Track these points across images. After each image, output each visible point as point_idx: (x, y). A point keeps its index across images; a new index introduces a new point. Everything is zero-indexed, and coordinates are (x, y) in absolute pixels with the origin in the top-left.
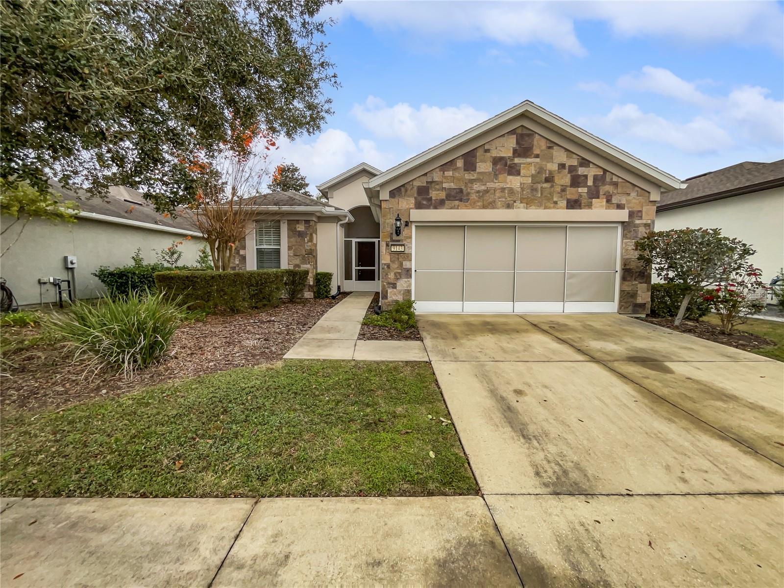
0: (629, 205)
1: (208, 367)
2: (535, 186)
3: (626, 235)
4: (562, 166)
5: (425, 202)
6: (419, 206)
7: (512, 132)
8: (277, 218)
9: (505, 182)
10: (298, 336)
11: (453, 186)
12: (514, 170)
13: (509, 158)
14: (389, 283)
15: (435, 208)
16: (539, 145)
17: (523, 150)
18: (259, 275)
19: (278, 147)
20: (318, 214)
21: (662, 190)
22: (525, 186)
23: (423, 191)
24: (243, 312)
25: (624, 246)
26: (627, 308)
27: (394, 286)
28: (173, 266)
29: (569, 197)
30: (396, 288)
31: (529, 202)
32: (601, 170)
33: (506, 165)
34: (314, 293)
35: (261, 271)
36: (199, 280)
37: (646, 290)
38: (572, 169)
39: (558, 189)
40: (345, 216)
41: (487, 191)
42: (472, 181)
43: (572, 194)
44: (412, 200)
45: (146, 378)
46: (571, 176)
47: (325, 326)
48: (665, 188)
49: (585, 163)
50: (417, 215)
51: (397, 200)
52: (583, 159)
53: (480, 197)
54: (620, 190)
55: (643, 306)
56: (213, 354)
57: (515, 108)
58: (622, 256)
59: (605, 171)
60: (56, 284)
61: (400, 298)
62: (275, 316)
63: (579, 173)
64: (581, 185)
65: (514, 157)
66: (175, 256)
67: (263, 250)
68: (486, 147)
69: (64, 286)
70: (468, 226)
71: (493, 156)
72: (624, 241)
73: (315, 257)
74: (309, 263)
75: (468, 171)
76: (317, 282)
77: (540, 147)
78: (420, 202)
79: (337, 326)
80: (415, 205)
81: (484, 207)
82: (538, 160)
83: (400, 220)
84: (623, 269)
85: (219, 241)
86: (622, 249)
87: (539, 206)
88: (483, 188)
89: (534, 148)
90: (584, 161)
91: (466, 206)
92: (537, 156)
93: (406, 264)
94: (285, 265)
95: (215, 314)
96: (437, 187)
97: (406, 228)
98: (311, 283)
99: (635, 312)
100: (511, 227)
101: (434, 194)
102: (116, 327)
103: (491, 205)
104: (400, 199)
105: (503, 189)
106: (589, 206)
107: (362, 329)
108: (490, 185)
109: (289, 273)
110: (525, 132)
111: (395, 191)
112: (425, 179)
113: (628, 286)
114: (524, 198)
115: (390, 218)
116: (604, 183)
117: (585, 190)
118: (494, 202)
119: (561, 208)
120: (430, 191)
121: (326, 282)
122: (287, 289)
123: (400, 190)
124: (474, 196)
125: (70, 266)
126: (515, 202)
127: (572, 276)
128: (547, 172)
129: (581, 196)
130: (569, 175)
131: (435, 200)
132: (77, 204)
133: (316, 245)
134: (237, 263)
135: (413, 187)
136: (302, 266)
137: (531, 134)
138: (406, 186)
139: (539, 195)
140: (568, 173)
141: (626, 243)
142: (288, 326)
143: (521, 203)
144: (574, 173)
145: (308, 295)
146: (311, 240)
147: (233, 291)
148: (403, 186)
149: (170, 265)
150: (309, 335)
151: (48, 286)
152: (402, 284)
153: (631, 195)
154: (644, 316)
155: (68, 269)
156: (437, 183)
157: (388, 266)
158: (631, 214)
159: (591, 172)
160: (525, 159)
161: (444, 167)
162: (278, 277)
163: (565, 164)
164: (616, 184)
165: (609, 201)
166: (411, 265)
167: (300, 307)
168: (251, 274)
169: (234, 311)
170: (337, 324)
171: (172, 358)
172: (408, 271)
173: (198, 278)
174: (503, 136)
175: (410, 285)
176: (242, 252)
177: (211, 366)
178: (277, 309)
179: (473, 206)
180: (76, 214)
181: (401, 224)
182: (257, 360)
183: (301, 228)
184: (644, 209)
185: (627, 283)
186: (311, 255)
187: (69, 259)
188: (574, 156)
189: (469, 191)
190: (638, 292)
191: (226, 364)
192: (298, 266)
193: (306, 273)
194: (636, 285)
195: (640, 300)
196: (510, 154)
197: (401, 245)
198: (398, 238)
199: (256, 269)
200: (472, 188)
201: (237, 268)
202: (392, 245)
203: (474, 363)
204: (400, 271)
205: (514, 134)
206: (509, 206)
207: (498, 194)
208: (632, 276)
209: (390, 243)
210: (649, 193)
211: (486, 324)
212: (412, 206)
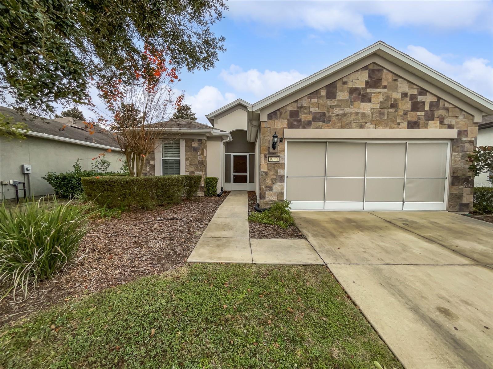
0: (457, 126)
1: (112, 276)
2: (382, 110)
3: (455, 149)
4: (405, 95)
5: (295, 123)
6: (291, 126)
7: (366, 68)
8: (177, 137)
9: (359, 107)
10: (197, 234)
11: (317, 110)
12: (366, 98)
13: (362, 88)
14: (266, 187)
15: (304, 127)
16: (386, 78)
17: (374, 82)
18: (164, 179)
19: (180, 80)
20: (208, 135)
21: (484, 114)
22: (375, 111)
23: (294, 115)
24: (151, 209)
25: (453, 158)
26: (455, 207)
27: (271, 189)
28: (104, 173)
29: (409, 119)
30: (272, 190)
31: (377, 123)
32: (436, 98)
33: (359, 94)
34: (205, 192)
35: (166, 176)
36: (115, 184)
37: (470, 193)
38: (413, 97)
39: (401, 113)
40: (227, 137)
41: (344, 115)
42: (332, 107)
43: (412, 117)
44: (286, 122)
45: (43, 294)
46: (412, 102)
47: (219, 223)
48: (486, 113)
49: (423, 92)
50: (289, 133)
51: (273, 122)
52: (422, 89)
53: (339, 119)
54: (450, 114)
55: (467, 205)
56: (120, 258)
57: (370, 47)
58: (451, 165)
59: (439, 98)
60: (15, 186)
61: (275, 198)
62: (177, 213)
63: (418, 101)
64: (419, 110)
65: (366, 88)
66: (106, 165)
67: (167, 161)
68: (345, 80)
69: (20, 187)
70: (329, 142)
71: (350, 87)
72: (453, 154)
73: (205, 166)
74: (201, 170)
75: (330, 99)
76: (207, 185)
77: (387, 79)
78: (292, 123)
79: (229, 223)
80: (288, 125)
81: (342, 127)
82: (385, 90)
83: (276, 137)
84: (452, 176)
85: (134, 154)
86: (451, 160)
87: (386, 126)
88: (341, 112)
89: (383, 80)
90: (422, 91)
91: (328, 126)
92: (385, 87)
93: (280, 172)
94: (183, 172)
95: (129, 211)
96: (305, 111)
97: (281, 143)
98: (203, 185)
99: (461, 210)
100: (362, 143)
101: (303, 117)
102: (10, 240)
103: (348, 126)
104: (276, 121)
105: (357, 114)
106: (426, 126)
107: (250, 226)
108: (347, 110)
109: (187, 178)
110: (376, 67)
111: (272, 114)
112: (295, 105)
113: (456, 189)
114: (373, 121)
115: (268, 136)
116: (438, 108)
117: (423, 114)
118: (350, 123)
119: (403, 128)
120: (300, 115)
121: (213, 184)
122: (185, 190)
123: (276, 113)
124: (334, 119)
125: (26, 172)
126: (366, 123)
127: (410, 182)
128: (393, 99)
129: (419, 118)
130: (410, 102)
131: (303, 121)
132: (26, 125)
133: (206, 157)
134: (148, 170)
135: (286, 111)
136: (196, 172)
137: (381, 69)
138: (281, 110)
139: (386, 118)
140: (410, 100)
141: (455, 156)
142: (188, 223)
143: (371, 124)
144: (414, 101)
145: (200, 194)
146: (202, 154)
147: (143, 193)
148: (279, 110)
149: (101, 172)
150: (207, 233)
151: (9, 187)
152: (277, 187)
153: (459, 117)
154: (467, 213)
155: (24, 174)
156: (305, 108)
157: (266, 173)
158: (459, 133)
159: (428, 99)
160: (375, 90)
161: (311, 96)
162: (179, 181)
163: (407, 93)
164: (447, 109)
165: (441, 122)
166: (284, 172)
167: (196, 204)
168: (159, 179)
169: (145, 208)
170: (228, 220)
171: (78, 266)
172: (281, 177)
173: (115, 183)
174: (358, 71)
175: (283, 188)
176: (152, 162)
177: (116, 275)
178: (178, 206)
179: (333, 126)
180: (26, 133)
181: (277, 140)
182: (163, 265)
183: (195, 145)
184: (469, 129)
185: (455, 187)
186: (202, 164)
187: (26, 167)
188: (415, 87)
189: (330, 114)
190: (464, 195)
191: (132, 272)
192: (193, 172)
193: (200, 178)
194: (462, 189)
195: (465, 201)
196: (364, 86)
197: (277, 157)
198: (274, 151)
199: (162, 175)
200: (332, 113)
201: (148, 174)
202: (269, 157)
203: (368, 266)
204: (275, 177)
205: (367, 69)
206: (362, 127)
207: (353, 117)
208: (459, 182)
209: (268, 155)
210: (473, 116)
211: (349, 221)
212: (286, 126)
